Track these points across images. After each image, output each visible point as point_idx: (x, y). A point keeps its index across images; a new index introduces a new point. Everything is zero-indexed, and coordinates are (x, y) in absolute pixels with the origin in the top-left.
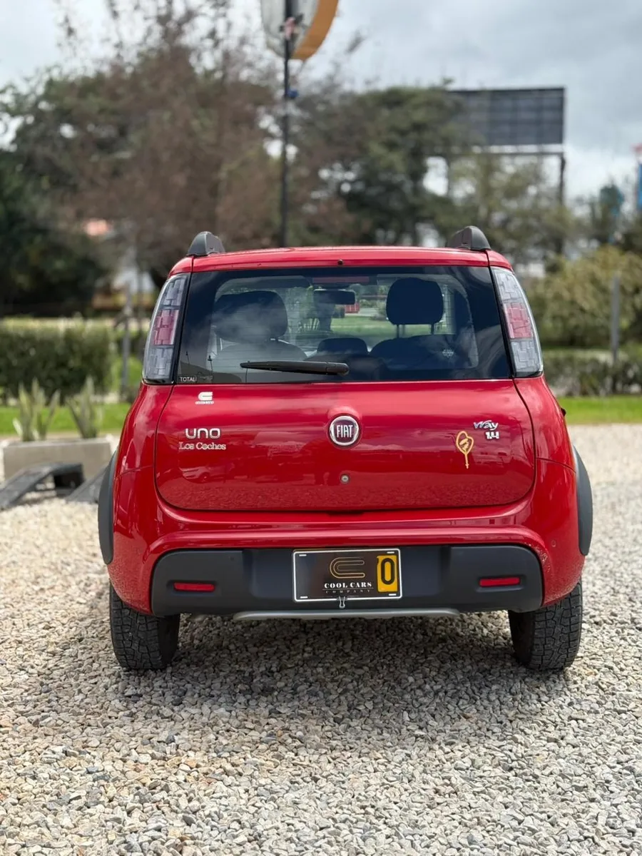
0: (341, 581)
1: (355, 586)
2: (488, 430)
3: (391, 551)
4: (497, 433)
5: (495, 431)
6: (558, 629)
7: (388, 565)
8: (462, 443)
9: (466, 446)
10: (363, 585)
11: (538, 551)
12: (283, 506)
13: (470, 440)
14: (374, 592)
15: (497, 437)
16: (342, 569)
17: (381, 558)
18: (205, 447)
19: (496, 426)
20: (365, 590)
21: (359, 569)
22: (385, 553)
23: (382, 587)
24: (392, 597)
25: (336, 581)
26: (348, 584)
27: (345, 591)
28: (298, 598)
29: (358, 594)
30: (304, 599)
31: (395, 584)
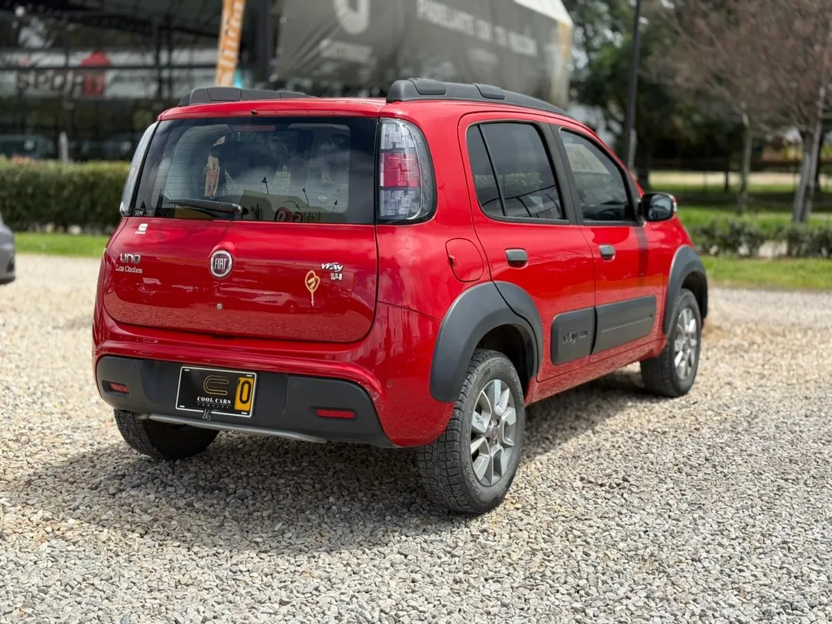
0: (209, 396)
1: (219, 401)
2: (333, 271)
3: (249, 374)
4: (341, 275)
5: (339, 273)
6: (437, 471)
7: (246, 386)
8: (310, 281)
9: (313, 285)
10: (225, 401)
11: (368, 390)
12: (172, 325)
13: (316, 281)
14: (231, 409)
15: (340, 278)
16: (212, 385)
17: (242, 380)
18: (130, 270)
19: (340, 268)
20: (225, 405)
21: (223, 387)
22: (244, 376)
23: (239, 405)
24: (244, 415)
25: (206, 396)
26: (214, 400)
27: (211, 405)
28: (178, 407)
29: (220, 409)
30: (182, 408)
31: (248, 404)
